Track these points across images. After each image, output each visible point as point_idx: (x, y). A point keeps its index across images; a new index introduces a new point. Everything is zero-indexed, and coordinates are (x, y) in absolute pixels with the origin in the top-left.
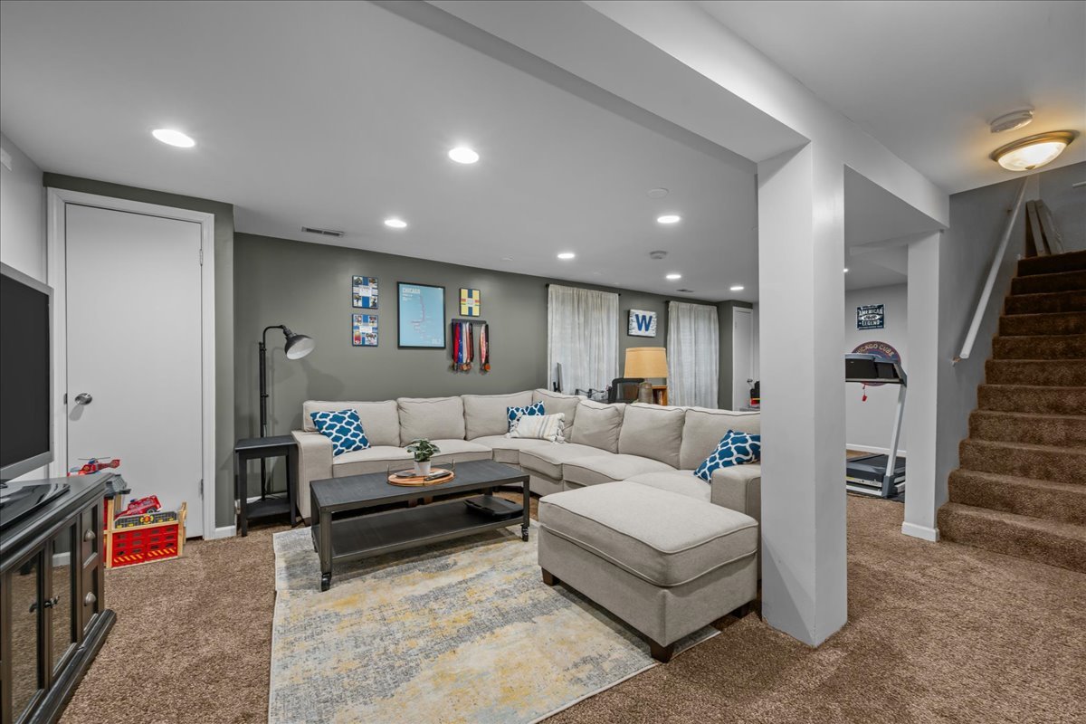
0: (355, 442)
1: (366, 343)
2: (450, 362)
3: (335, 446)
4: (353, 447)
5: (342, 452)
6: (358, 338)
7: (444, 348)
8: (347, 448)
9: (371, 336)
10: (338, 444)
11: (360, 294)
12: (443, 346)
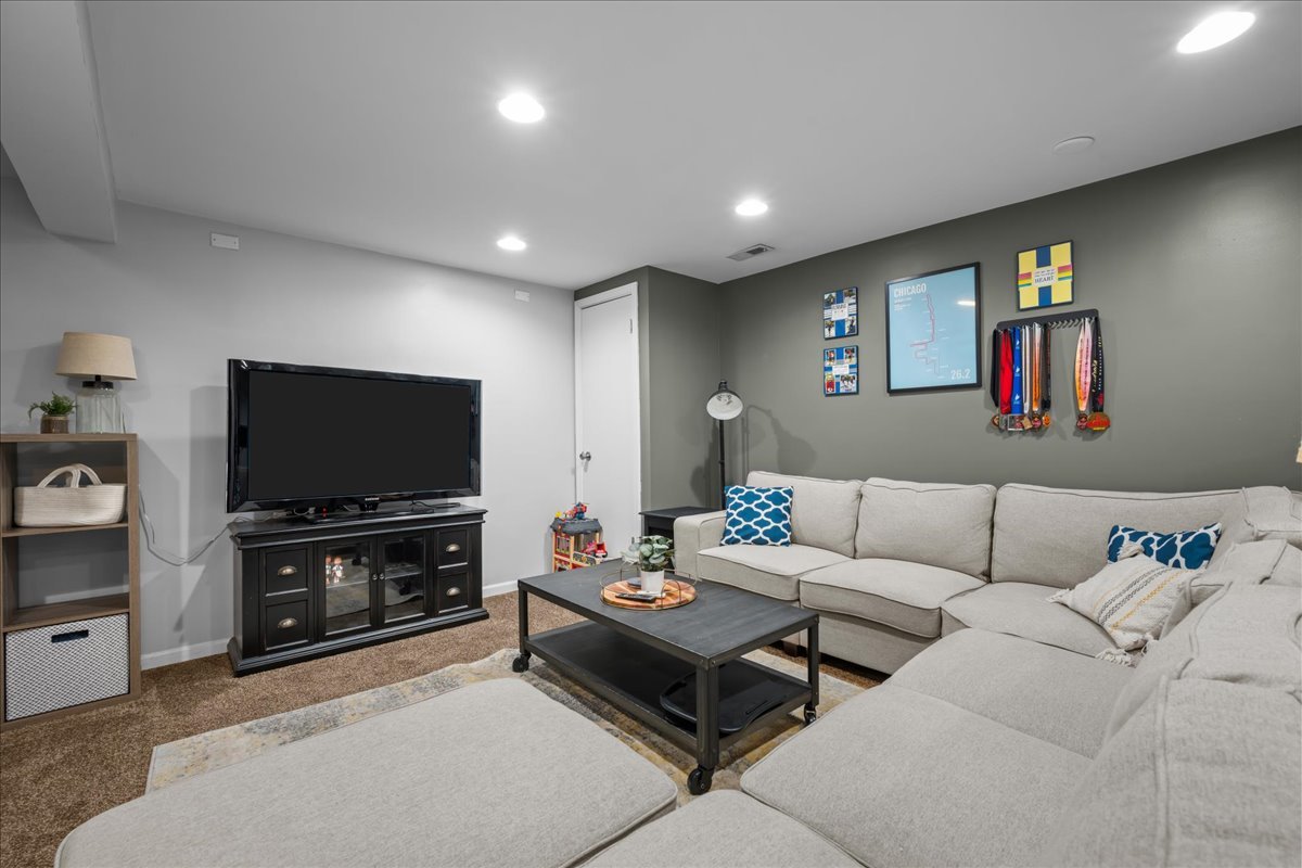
0: (757, 532)
1: (842, 390)
2: (991, 412)
3: (727, 532)
4: (753, 538)
5: (737, 541)
6: (830, 384)
7: (978, 385)
8: (744, 538)
9: (847, 379)
10: (733, 530)
11: (833, 319)
12: (974, 381)
